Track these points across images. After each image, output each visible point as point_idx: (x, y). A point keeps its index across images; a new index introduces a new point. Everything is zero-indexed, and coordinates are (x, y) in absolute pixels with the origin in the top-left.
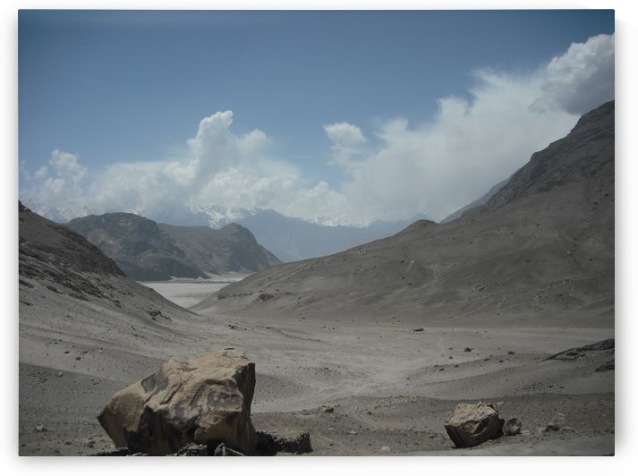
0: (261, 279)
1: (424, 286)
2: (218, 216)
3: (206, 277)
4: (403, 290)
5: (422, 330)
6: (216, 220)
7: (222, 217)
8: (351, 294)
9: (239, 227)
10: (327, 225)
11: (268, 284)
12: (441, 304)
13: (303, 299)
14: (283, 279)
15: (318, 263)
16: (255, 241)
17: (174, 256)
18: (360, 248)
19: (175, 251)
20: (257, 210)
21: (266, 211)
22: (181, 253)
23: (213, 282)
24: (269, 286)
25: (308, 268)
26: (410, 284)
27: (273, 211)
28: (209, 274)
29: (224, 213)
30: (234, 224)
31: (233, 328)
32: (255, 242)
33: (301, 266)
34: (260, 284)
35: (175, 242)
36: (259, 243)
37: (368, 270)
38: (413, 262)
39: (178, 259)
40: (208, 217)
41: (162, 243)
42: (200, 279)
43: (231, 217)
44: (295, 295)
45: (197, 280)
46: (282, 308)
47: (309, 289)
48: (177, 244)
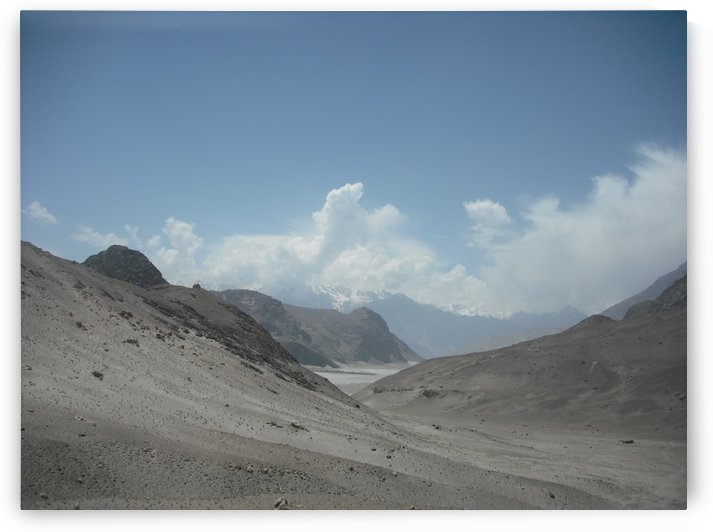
0: (421, 373)
1: (612, 391)
2: (342, 299)
3: (335, 366)
4: (588, 395)
5: (632, 442)
6: (340, 302)
7: (347, 299)
8: (529, 396)
9: (370, 312)
10: (463, 314)
11: (429, 379)
12: (638, 414)
13: (474, 399)
14: (446, 374)
15: (485, 359)
16: (386, 329)
17: (300, 341)
18: (528, 344)
19: (300, 336)
20: (386, 293)
21: (396, 295)
22: (307, 337)
23: (344, 372)
24: (431, 382)
25: (474, 363)
26: (595, 389)
27: (404, 296)
28: (337, 363)
29: (348, 295)
30: (365, 308)
31: (437, 428)
32: (388, 330)
33: (463, 362)
34: (421, 379)
35: (300, 325)
36: (391, 331)
37: (544, 370)
38: (595, 363)
39: (304, 344)
40: (331, 300)
41: (287, 326)
42: (328, 367)
43: (357, 300)
44: (463, 393)
45: (324, 369)
46: (451, 407)
47: (478, 388)
48: (302, 328)
